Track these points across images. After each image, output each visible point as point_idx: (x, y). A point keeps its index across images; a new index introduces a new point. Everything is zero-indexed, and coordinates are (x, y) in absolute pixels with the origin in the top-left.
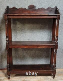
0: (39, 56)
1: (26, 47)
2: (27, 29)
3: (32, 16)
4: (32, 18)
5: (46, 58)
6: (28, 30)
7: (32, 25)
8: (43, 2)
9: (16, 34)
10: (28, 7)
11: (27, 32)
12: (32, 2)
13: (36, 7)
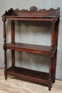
0: (42, 62)
2: (30, 31)
3: (26, 18)
4: (27, 20)
7: (35, 27)
9: (20, 36)
10: (30, 8)
11: (30, 34)
13: (37, 8)
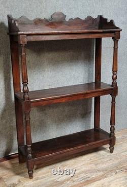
1: (64, 101)
2: (46, 63)
5: (82, 118)
6: (47, 65)
8: (75, 7)
11: (46, 69)
12: (55, 7)
13: (66, 16)
